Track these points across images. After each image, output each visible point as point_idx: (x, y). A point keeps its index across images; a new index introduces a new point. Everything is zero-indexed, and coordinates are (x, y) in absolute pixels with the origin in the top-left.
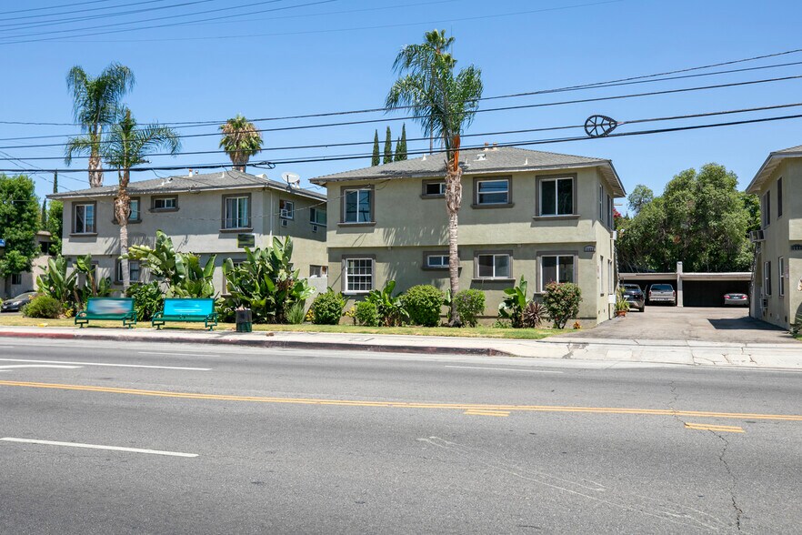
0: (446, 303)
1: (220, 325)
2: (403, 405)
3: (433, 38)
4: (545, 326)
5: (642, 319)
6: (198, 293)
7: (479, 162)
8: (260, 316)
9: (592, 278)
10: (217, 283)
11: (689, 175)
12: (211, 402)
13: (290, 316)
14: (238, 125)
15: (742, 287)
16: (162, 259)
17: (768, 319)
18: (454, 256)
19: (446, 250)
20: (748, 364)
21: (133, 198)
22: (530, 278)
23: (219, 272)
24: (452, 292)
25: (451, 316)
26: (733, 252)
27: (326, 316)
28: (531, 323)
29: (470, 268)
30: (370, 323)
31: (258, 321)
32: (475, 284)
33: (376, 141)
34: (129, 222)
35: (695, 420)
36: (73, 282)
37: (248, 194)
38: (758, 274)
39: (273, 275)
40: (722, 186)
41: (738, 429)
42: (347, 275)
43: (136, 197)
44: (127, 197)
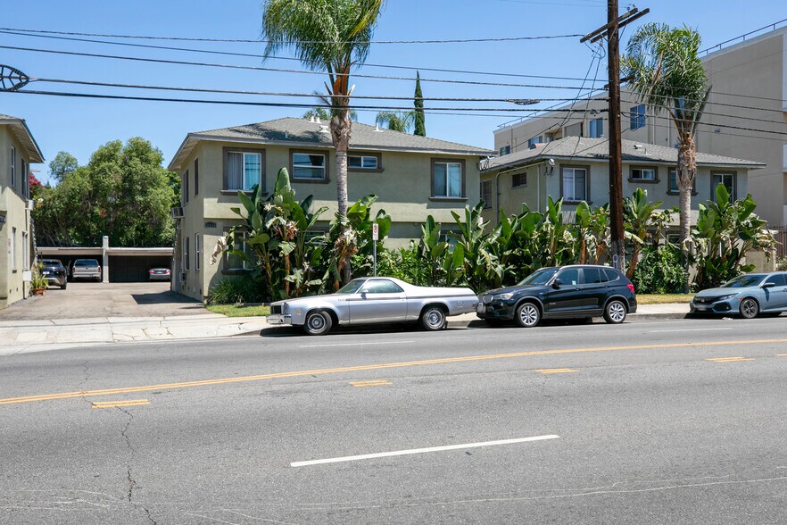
5: (63, 297)
9: (1, 252)
11: (116, 146)
15: (164, 262)
17: (186, 292)
20: (166, 337)
26: (159, 227)
35: (103, 398)
38: (179, 250)
40: (147, 161)
41: (145, 402)
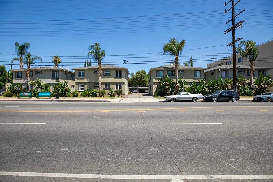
0: (99, 92)
1: (52, 97)
2: (90, 111)
3: (96, 44)
4: (116, 96)
5: (132, 95)
6: (47, 91)
7: (105, 67)
8: (61, 95)
9: (124, 88)
10: (51, 89)
11: (139, 71)
12: (49, 113)
13: (67, 95)
14: (56, 57)
15: (147, 89)
16: (38, 84)
17: (150, 94)
18: (100, 84)
19: (99, 83)
20: (147, 101)
21: (31, 71)
22: (114, 88)
23: (52, 87)
24: (100, 90)
25: (99, 95)
26: (146, 84)
27: (75, 95)
28: (114, 96)
29: (103, 86)
30: (84, 96)
31: (61, 96)
32: (104, 89)
33: (85, 62)
34: (30, 76)
35: (139, 110)
36: (16, 89)
37: (58, 71)
38: (149, 87)
39: (64, 87)
40: (144, 73)
41: (145, 112)
42: (79, 87)
43: (32, 71)
44: (29, 71)
